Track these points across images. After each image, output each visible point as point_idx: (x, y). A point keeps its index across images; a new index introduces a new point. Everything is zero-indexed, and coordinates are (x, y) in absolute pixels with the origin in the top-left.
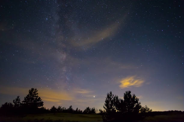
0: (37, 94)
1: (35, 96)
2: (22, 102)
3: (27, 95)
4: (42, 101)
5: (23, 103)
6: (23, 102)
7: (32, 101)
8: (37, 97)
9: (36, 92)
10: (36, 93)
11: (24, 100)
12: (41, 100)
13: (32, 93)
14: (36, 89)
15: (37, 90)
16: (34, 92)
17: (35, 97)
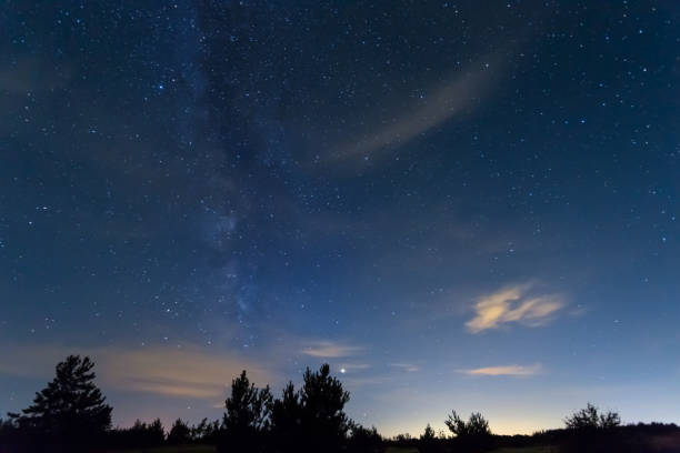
0: (92, 376)
1: (83, 387)
2: (22, 414)
3: (50, 384)
4: (105, 403)
5: (29, 415)
6: (26, 412)
7: (65, 405)
8: (90, 387)
9: (87, 370)
10: (86, 373)
11: (34, 404)
12: (102, 401)
13: (70, 372)
14: (87, 360)
15: (91, 361)
16: (79, 372)
17: (81, 391)
